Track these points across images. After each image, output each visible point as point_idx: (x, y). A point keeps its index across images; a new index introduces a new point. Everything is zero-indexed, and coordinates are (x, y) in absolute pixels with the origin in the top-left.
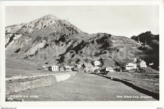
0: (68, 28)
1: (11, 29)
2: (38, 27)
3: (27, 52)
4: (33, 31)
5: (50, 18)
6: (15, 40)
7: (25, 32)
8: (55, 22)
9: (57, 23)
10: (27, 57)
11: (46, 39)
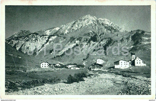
0: (106, 27)
1: (50, 31)
2: (74, 28)
3: (59, 52)
4: (68, 32)
5: (87, 19)
6: (50, 42)
7: (61, 33)
8: (92, 22)
9: (95, 22)
10: (55, 57)
11: (80, 39)
